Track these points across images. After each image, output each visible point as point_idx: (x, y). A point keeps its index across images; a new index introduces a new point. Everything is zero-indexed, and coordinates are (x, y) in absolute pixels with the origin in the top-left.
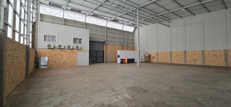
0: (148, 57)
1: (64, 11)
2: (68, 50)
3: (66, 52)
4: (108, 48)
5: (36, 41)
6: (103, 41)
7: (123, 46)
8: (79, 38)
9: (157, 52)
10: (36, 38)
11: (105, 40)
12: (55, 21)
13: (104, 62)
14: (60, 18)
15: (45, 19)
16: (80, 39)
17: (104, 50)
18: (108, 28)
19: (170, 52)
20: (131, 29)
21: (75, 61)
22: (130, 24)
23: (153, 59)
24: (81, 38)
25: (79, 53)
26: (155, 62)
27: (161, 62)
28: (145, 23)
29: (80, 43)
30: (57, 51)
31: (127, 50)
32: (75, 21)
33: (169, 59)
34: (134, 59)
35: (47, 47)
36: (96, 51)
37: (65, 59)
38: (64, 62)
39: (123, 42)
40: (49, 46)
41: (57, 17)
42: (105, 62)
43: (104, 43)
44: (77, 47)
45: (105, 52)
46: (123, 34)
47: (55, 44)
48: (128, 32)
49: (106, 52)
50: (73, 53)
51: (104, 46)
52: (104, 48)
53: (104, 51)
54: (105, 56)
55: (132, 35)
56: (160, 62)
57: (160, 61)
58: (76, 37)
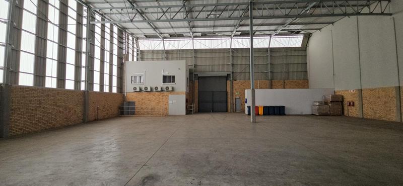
0: (331, 102)
1: (163, 41)
2: (157, 93)
3: (154, 95)
4: (236, 86)
5: (124, 84)
6: (225, 74)
7: (272, 80)
8: (171, 74)
9: (359, 90)
10: (124, 81)
11: (228, 73)
12: (156, 56)
13: (227, 111)
14: (161, 50)
15: (146, 56)
16: (173, 77)
17: (228, 90)
18: (234, 51)
19: (396, 87)
20: (296, 42)
21: (166, 108)
22: (278, 32)
23: (349, 108)
24: (173, 75)
25: (171, 96)
26: (355, 115)
27: (372, 117)
28: (317, 22)
29: (173, 81)
30: (144, 95)
31: (284, 88)
32: (180, 50)
33: (394, 109)
34: (284, 107)
35: (133, 91)
36: (213, 92)
37: (153, 104)
38: (152, 109)
39: (271, 72)
40: (135, 88)
41: (157, 50)
42: (229, 110)
43: (227, 77)
44: (167, 88)
45: (229, 94)
46: (271, 56)
47: (141, 86)
48: (288, 50)
49: (233, 94)
50: (163, 96)
51: (229, 82)
52: (229, 86)
53: (227, 92)
54: (229, 100)
55: (302, 53)
56: (369, 117)
57: (369, 113)
58: (166, 74)
